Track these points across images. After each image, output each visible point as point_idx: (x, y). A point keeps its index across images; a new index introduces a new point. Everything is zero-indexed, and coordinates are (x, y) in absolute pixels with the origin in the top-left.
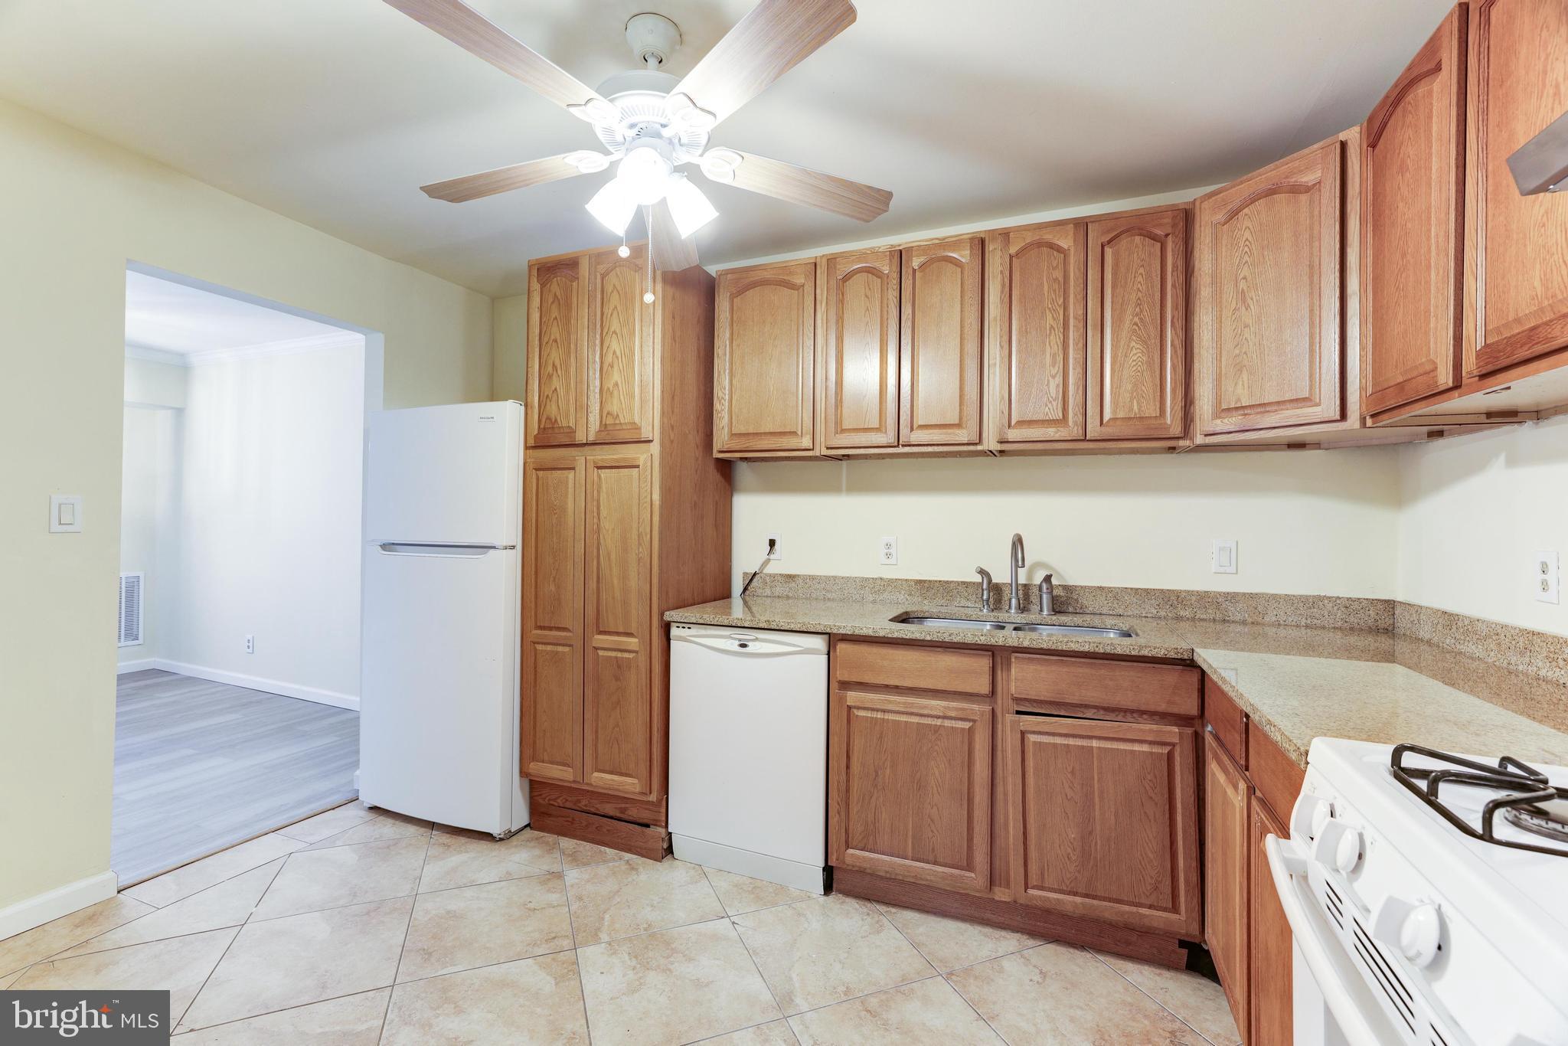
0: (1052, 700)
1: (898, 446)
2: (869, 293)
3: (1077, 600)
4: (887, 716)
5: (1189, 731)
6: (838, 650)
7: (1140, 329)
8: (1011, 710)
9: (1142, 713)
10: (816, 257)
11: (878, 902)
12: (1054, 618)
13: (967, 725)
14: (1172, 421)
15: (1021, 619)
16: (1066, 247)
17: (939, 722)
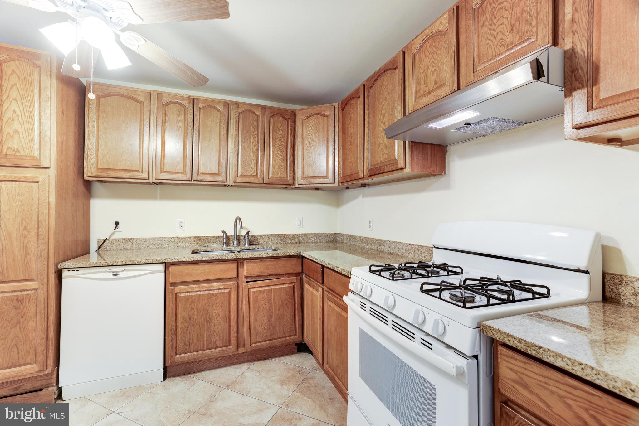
0: (258, 275)
1: (191, 181)
2: (179, 114)
3: (256, 240)
4: (194, 294)
5: (299, 277)
6: (171, 269)
7: (281, 148)
8: (244, 282)
9: (286, 274)
10: (151, 90)
11: (189, 374)
12: (250, 247)
13: (228, 290)
14: (290, 179)
15: (239, 248)
16: (258, 114)
17: (217, 291)
